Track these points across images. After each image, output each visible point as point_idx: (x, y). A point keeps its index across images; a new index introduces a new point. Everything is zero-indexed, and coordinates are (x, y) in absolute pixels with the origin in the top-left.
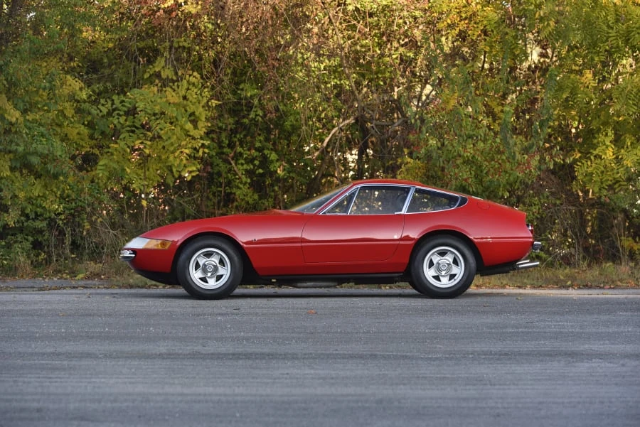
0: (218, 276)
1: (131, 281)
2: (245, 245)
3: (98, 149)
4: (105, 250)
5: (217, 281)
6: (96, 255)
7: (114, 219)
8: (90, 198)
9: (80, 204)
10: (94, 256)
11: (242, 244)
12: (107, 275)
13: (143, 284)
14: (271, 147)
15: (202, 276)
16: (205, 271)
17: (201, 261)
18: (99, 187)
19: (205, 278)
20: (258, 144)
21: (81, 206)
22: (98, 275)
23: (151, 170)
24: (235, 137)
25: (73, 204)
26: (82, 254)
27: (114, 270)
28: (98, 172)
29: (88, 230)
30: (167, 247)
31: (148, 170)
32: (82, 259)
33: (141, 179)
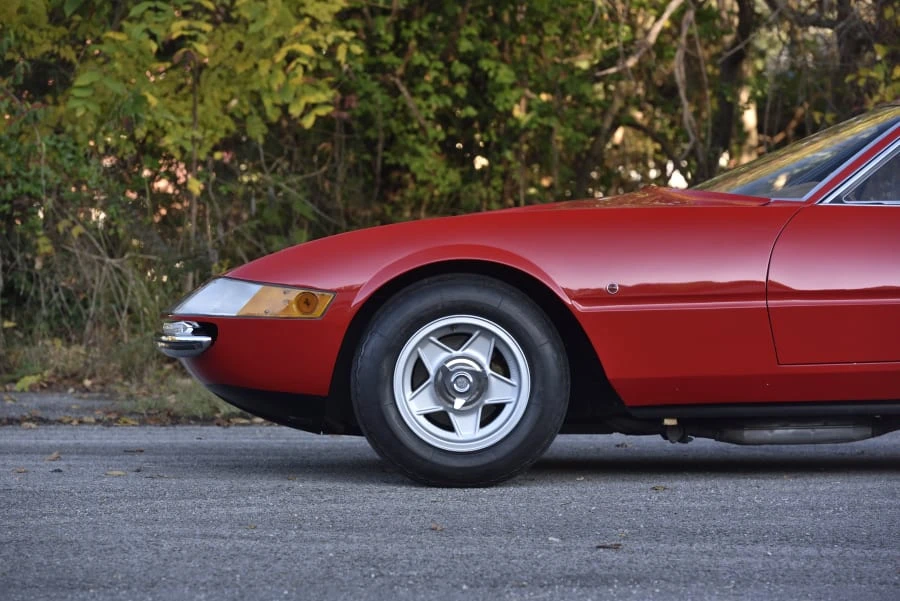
0: (486, 408)
1: (172, 399)
2: (580, 307)
3: (74, 47)
4: (92, 309)
5: (483, 424)
6: (68, 323)
7: (116, 228)
8: (51, 173)
9: (27, 187)
10: (61, 325)
11: (568, 301)
12: (99, 379)
13: (206, 408)
14: (495, 52)
15: (433, 407)
16: (444, 390)
17: (431, 359)
18: (76, 144)
19: (444, 414)
20: (465, 46)
21: (29, 194)
22: (75, 378)
23: (208, 101)
24: (408, 27)
25: (9, 189)
26: (31, 321)
27: (117, 364)
28: (73, 104)
29: (47, 257)
30: (318, 313)
31: (202, 101)
32: (31, 332)
33: (182, 124)
